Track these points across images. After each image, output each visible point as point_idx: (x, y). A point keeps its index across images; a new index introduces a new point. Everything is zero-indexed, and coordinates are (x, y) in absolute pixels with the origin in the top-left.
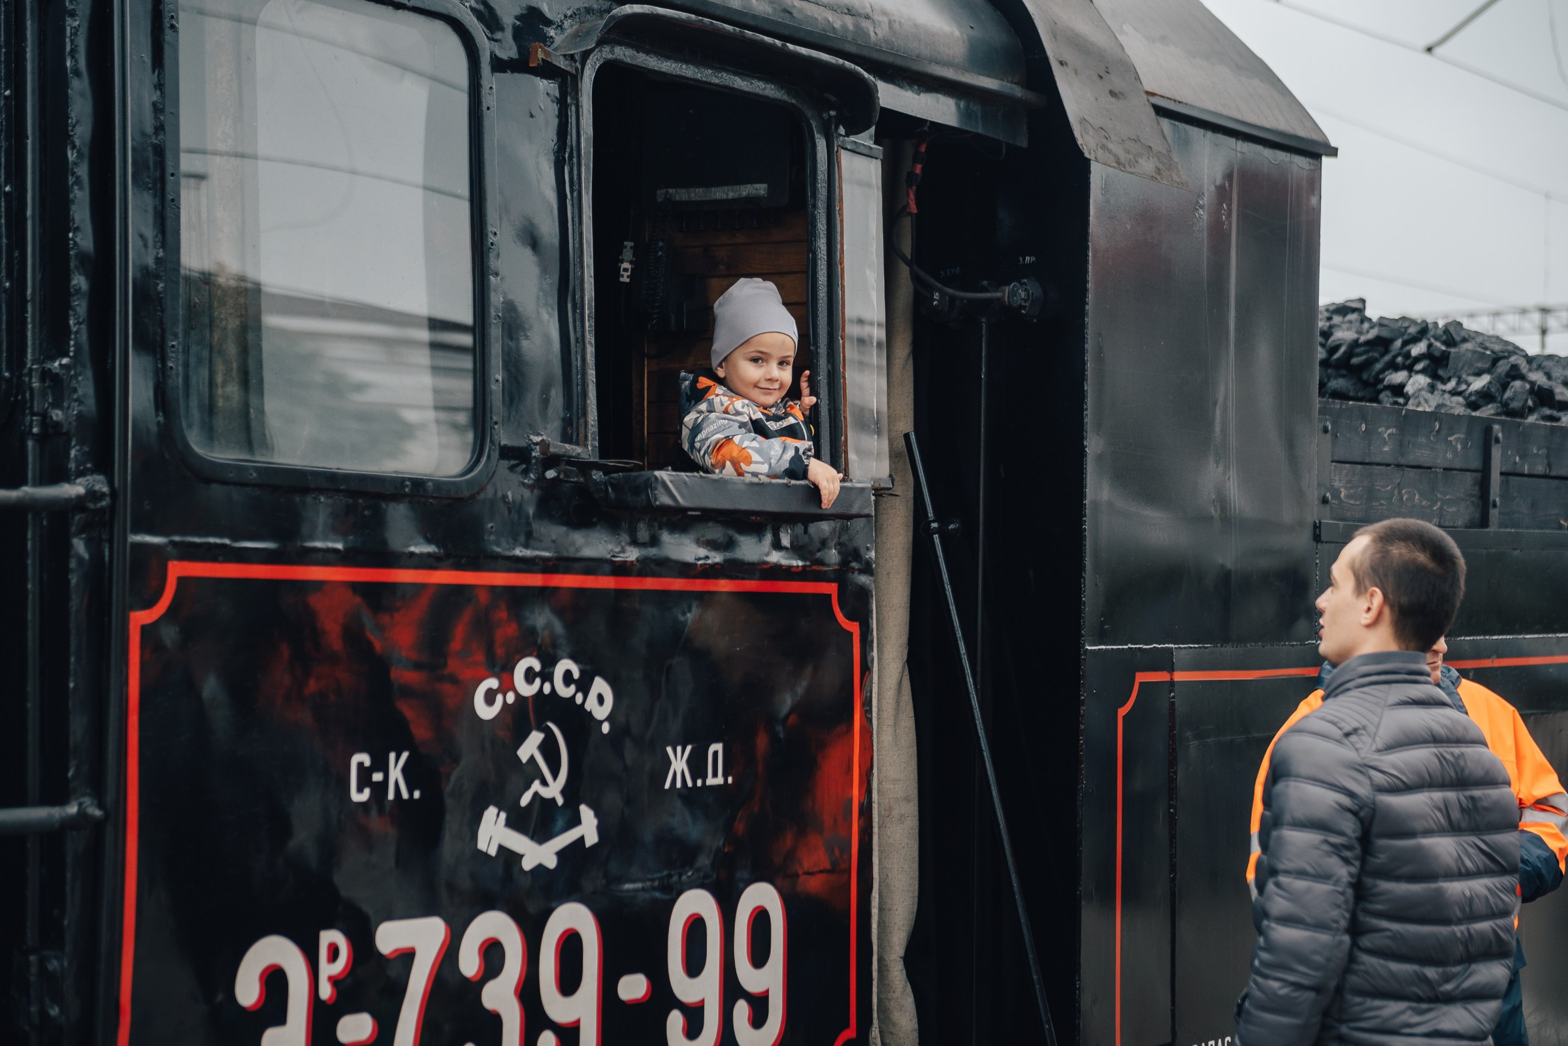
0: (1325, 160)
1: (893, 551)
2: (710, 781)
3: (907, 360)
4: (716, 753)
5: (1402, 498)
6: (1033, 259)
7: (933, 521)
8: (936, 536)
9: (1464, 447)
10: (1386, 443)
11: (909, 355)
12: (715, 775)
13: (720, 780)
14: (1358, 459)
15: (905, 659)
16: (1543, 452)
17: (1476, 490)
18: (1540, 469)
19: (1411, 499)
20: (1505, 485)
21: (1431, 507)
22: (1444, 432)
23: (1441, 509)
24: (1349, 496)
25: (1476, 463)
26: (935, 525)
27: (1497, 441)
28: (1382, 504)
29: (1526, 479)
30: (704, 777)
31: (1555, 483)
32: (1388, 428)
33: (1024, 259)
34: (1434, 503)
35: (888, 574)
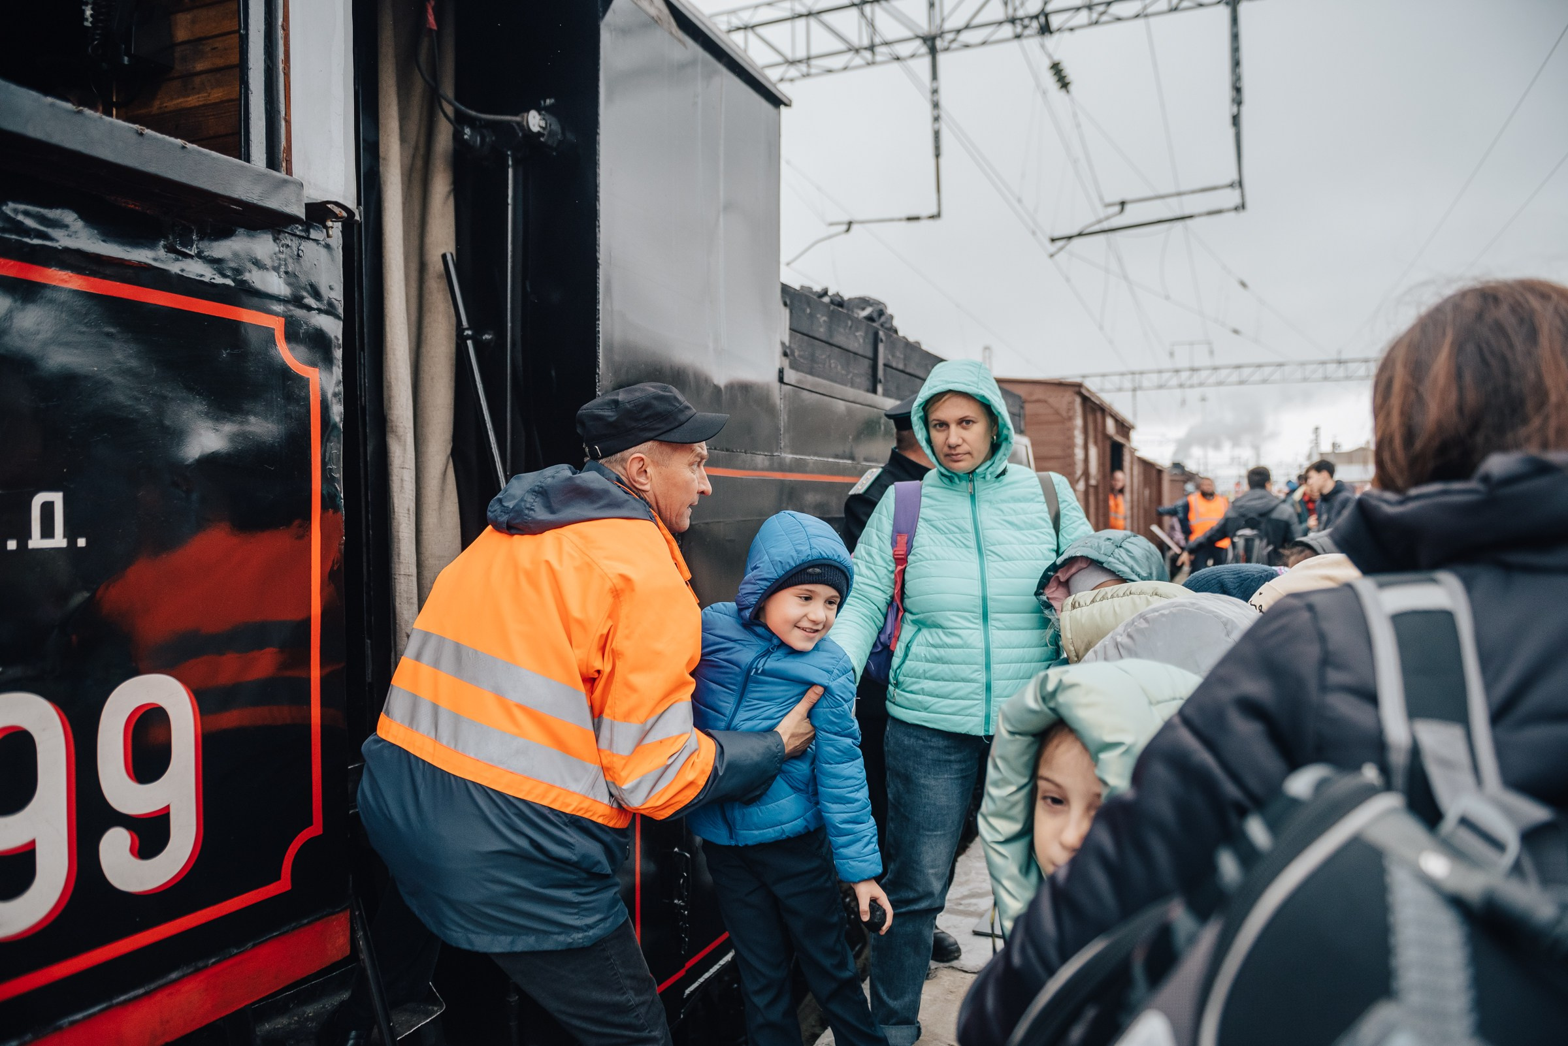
0: (782, 108)
1: (437, 359)
2: (36, 542)
3: (447, 197)
4: (48, 508)
5: (830, 366)
6: (553, 101)
7: (467, 329)
8: (469, 342)
9: (864, 340)
10: (821, 326)
11: (449, 193)
12: (48, 532)
13: (59, 541)
14: (805, 332)
15: (449, 451)
16: (902, 356)
17: (870, 371)
18: (901, 366)
19: (836, 367)
20: (885, 371)
21: (847, 375)
22: (853, 329)
23: (852, 378)
24: (800, 356)
25: (870, 354)
26: (469, 332)
27: (882, 341)
28: (819, 367)
29: (894, 371)
30: (24, 535)
31: (907, 377)
32: (823, 316)
33: (545, 102)
34: (848, 372)
35: (432, 379)
